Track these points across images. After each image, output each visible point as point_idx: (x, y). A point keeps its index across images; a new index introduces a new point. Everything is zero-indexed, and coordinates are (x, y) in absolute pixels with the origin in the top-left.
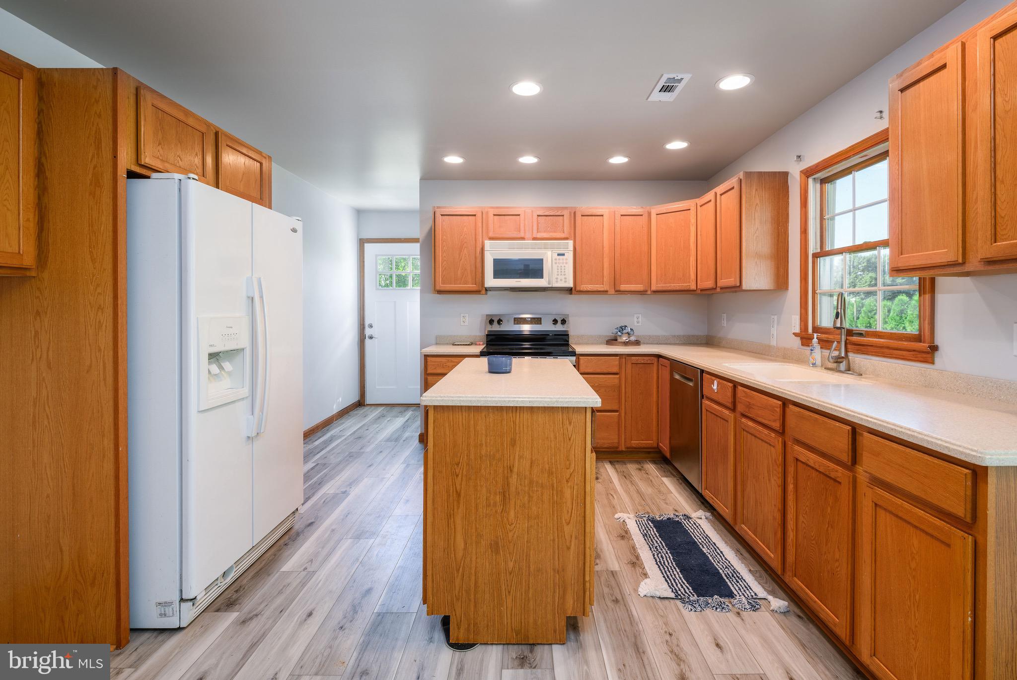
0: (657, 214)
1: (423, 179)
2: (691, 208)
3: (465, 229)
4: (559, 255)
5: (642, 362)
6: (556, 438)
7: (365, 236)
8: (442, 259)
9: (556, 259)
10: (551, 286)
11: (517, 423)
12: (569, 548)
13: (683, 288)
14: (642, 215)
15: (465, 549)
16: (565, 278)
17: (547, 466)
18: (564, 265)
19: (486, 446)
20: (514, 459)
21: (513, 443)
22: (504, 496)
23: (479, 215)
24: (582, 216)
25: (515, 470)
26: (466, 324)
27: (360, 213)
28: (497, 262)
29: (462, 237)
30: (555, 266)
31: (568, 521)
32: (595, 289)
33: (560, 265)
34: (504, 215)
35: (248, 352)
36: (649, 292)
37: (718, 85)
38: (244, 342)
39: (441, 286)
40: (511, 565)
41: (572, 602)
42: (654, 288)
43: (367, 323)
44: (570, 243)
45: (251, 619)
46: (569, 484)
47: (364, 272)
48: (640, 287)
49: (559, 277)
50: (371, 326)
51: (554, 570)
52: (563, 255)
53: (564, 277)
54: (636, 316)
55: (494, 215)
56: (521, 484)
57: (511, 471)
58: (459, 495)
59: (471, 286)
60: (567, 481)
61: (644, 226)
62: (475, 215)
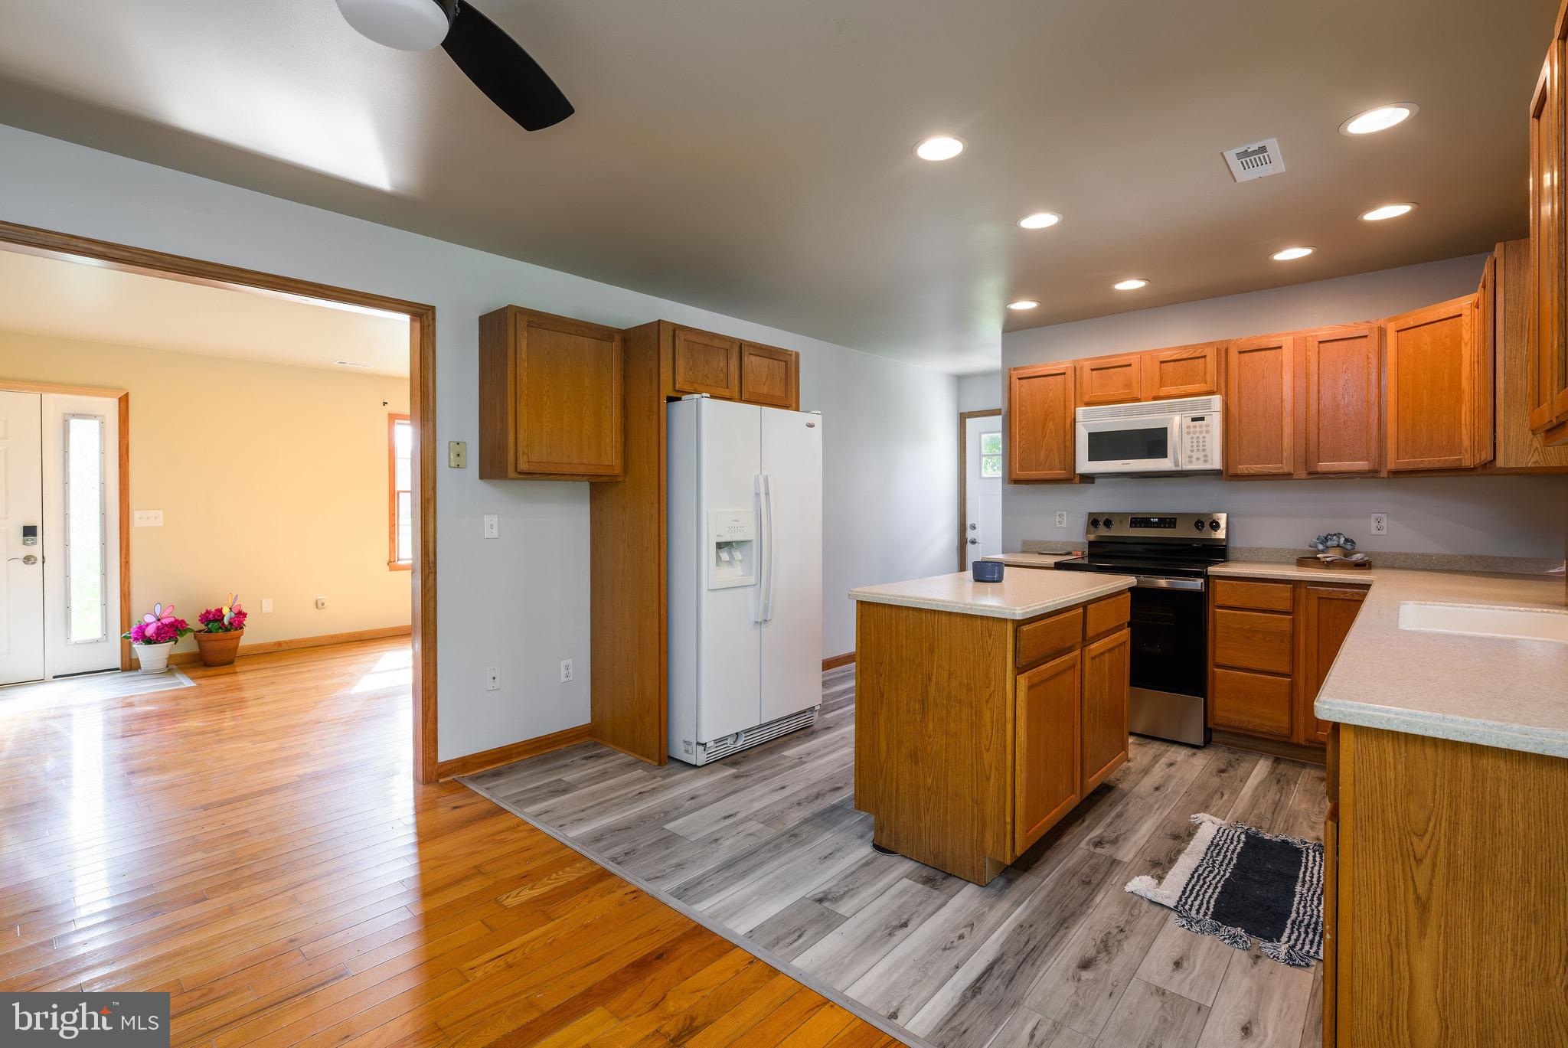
0: (1398, 331)
1: (1003, 332)
2: (1463, 312)
3: (1051, 394)
4: (1194, 420)
5: (1342, 596)
6: (974, 650)
7: (966, 410)
8: (1020, 438)
9: (1188, 427)
10: (1179, 468)
11: (936, 627)
12: (988, 779)
13: (1448, 465)
14: (1366, 336)
15: (887, 752)
16: (1205, 456)
17: (965, 681)
18: (1204, 434)
19: (906, 648)
20: (933, 667)
21: (932, 649)
22: (923, 705)
23: (1070, 373)
24: (1240, 352)
25: (934, 679)
26: (1064, 525)
27: (960, 381)
28: (1094, 437)
29: (1046, 405)
30: (1187, 439)
31: (987, 747)
32: (1266, 471)
33: (1195, 436)
34: (1107, 368)
35: (755, 544)
36: (1384, 474)
37: (1346, 128)
38: (748, 533)
39: (1019, 474)
40: (929, 780)
41: (991, 842)
42: (1391, 465)
43: (969, 523)
44: (1216, 401)
45: (743, 776)
46: (989, 705)
47: (965, 457)
48: (1362, 465)
49: (1195, 455)
50: (973, 527)
51: (973, 799)
52: (1202, 419)
53: (1203, 453)
54: (1374, 516)
55: (1092, 370)
56: (939, 696)
57: (930, 679)
58: (882, 696)
59: (1058, 473)
60: (987, 702)
61: (1370, 355)
62: (1064, 374)
